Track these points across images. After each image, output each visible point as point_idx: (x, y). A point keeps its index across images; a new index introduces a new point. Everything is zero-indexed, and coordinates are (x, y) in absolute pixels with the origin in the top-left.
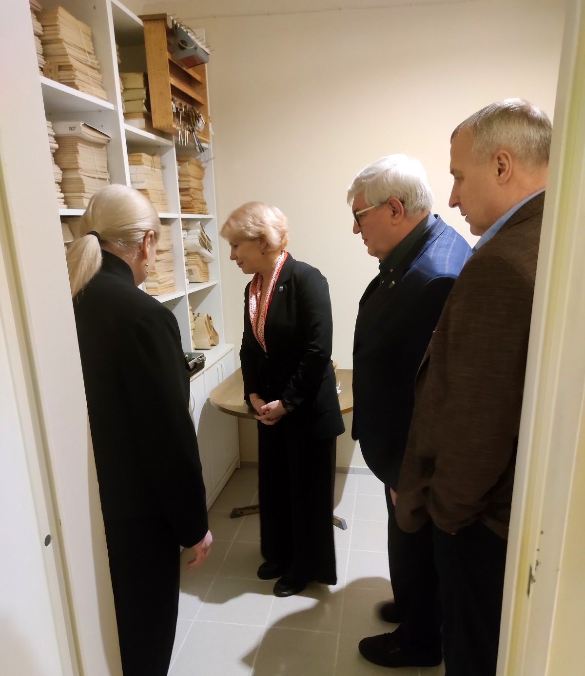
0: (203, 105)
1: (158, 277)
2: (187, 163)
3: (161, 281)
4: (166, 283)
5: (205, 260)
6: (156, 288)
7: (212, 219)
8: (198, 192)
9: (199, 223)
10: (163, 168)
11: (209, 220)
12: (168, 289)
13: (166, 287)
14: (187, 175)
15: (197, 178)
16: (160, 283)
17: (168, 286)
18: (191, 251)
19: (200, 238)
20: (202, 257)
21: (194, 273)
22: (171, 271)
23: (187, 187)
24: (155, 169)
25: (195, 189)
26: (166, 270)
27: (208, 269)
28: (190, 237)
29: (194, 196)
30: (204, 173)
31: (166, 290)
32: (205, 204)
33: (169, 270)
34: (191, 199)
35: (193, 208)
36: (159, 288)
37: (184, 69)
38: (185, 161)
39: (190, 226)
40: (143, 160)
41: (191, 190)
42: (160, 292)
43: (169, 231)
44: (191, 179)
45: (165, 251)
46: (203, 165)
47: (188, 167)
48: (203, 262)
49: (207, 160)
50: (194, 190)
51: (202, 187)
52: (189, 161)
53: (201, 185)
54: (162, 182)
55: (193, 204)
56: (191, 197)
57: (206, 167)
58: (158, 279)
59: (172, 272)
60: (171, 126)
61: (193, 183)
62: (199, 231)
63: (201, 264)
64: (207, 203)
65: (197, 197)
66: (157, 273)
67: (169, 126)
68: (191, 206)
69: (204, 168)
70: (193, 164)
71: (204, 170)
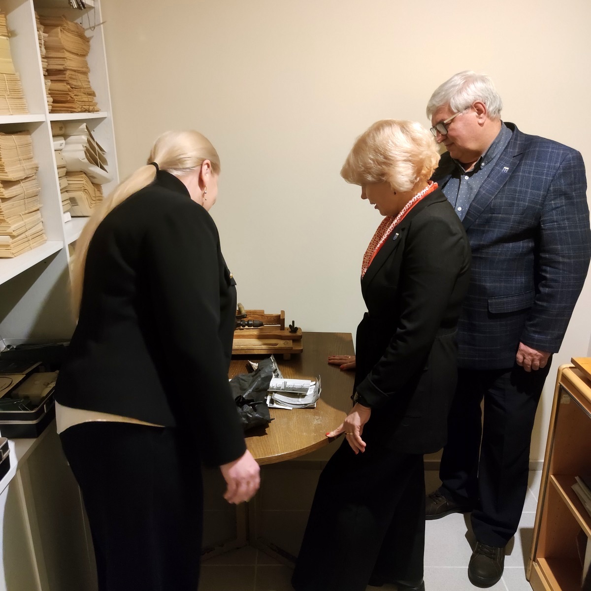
1: (10, 227)
2: (59, 29)
3: (15, 234)
4: (27, 233)
6: (8, 246)
7: (105, 118)
8: (80, 76)
9: (84, 126)
11: (100, 119)
12: (31, 242)
13: (26, 239)
14: (61, 49)
15: (77, 54)
16: (13, 237)
17: (30, 238)
18: (72, 168)
19: (87, 150)
20: (91, 177)
21: (79, 203)
22: (38, 210)
23: (61, 67)
25: (75, 71)
26: (27, 212)
27: (102, 194)
28: (70, 147)
29: (74, 83)
30: (89, 47)
31: (27, 244)
32: (93, 94)
33: (31, 210)
34: (69, 87)
35: (72, 102)
36: (12, 246)
38: (56, 26)
39: (69, 130)
41: (68, 73)
42: (14, 252)
43: (28, 145)
44: (67, 55)
45: (22, 180)
46: (88, 34)
47: (60, 35)
49: (92, 25)
50: (73, 73)
51: (87, 68)
52: (61, 25)
53: (86, 65)
54: (11, 60)
55: (72, 95)
56: (68, 84)
57: (93, 37)
58: (9, 230)
59: (38, 212)
61: (72, 62)
62: (84, 138)
63: (90, 188)
64: (97, 94)
65: (79, 84)
66: (7, 220)
68: (69, 98)
69: (88, 38)
70: (69, 31)
71: (88, 42)
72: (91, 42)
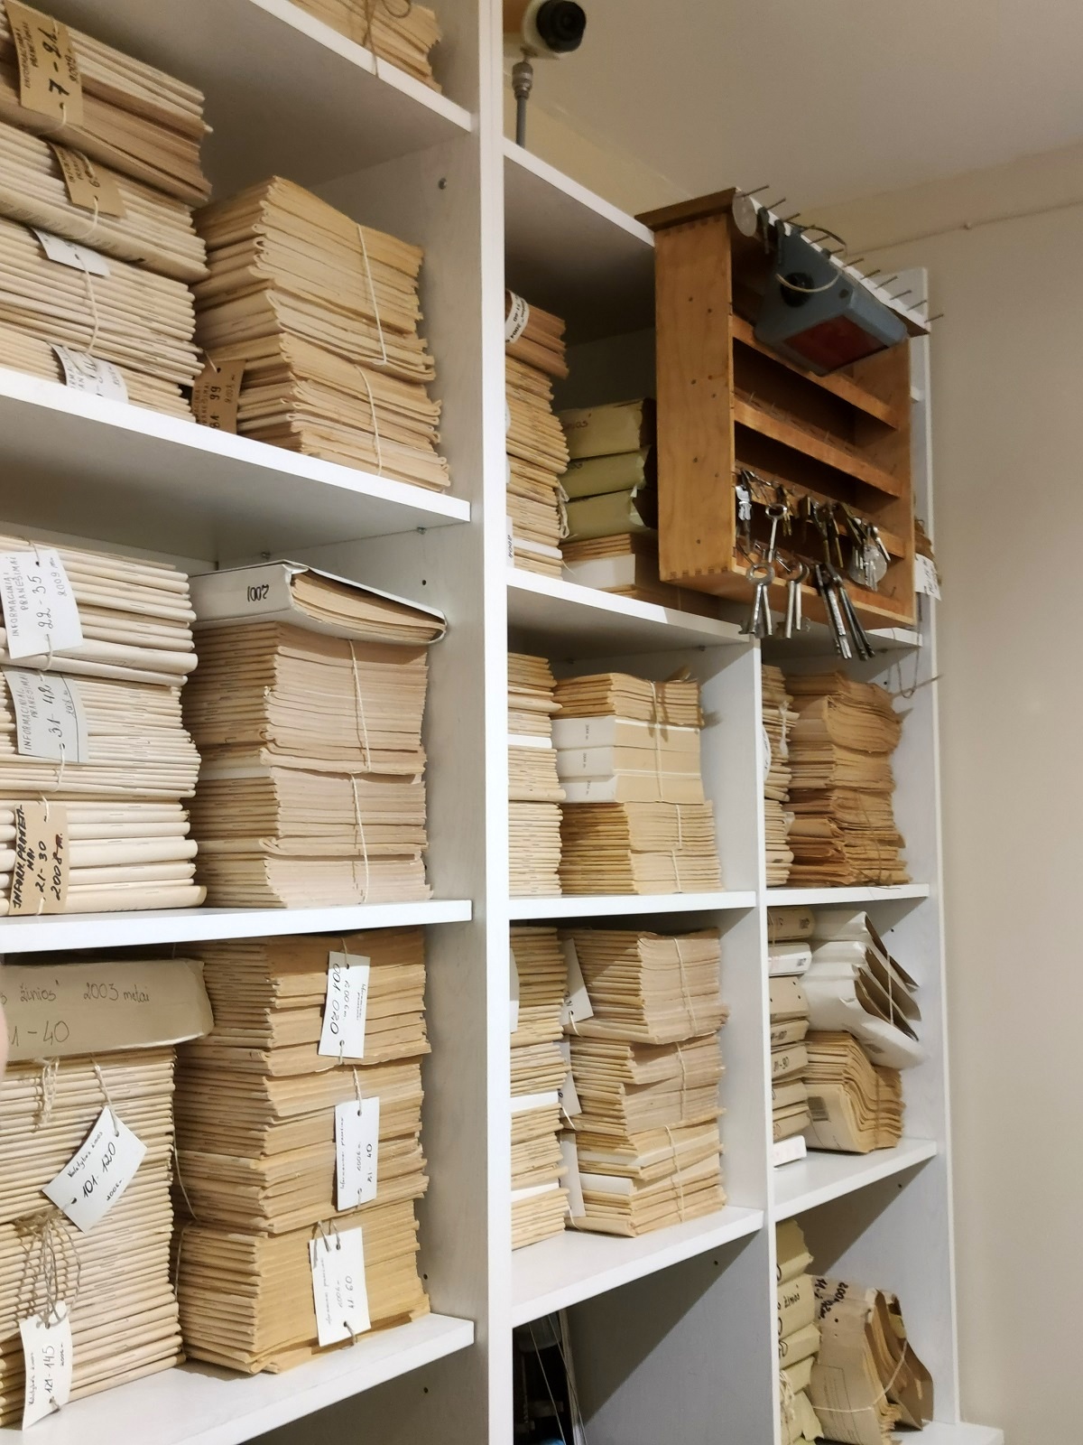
0: (893, 498)
1: (635, 1157)
2: (824, 701)
3: (643, 1175)
4: (679, 1178)
5: (882, 1059)
6: (625, 1204)
7: (925, 898)
8: (867, 801)
9: (862, 916)
10: (706, 720)
11: (912, 903)
12: (682, 1202)
13: (672, 1194)
14: (825, 743)
15: (865, 753)
16: (639, 1183)
17: (681, 1191)
18: (822, 1023)
19: (863, 976)
20: (870, 1049)
21: (832, 1114)
22: (713, 1121)
23: (821, 784)
24: (669, 728)
25: (854, 790)
26: (683, 1123)
27: (898, 1095)
28: (823, 970)
29: (848, 817)
30: (898, 734)
31: (672, 1206)
32: (898, 842)
33: (695, 1121)
34: (834, 826)
35: (838, 860)
36: (633, 1205)
37: (812, 377)
38: (821, 694)
39: (826, 928)
40: (613, 699)
41: (836, 795)
42: (636, 1221)
43: (711, 960)
44: (839, 754)
45: (682, 1043)
46: (898, 705)
47: (826, 713)
48: (873, 1064)
49: (907, 685)
50: (850, 795)
51: (891, 781)
52: (831, 693)
53: (887, 776)
54: (698, 774)
55: (839, 844)
56: (833, 819)
57: (910, 710)
58: (633, 1166)
59: (713, 1125)
60: (725, 569)
61: (849, 771)
62: (859, 947)
63: (865, 1076)
64: (908, 842)
65: (863, 819)
66: (633, 1139)
67: (718, 571)
68: (832, 852)
69: (898, 715)
70: (850, 702)
71: (898, 722)
72: (906, 723)
